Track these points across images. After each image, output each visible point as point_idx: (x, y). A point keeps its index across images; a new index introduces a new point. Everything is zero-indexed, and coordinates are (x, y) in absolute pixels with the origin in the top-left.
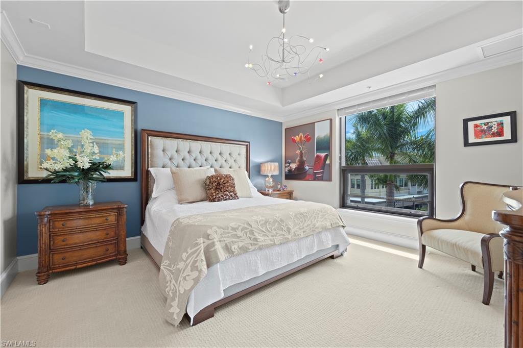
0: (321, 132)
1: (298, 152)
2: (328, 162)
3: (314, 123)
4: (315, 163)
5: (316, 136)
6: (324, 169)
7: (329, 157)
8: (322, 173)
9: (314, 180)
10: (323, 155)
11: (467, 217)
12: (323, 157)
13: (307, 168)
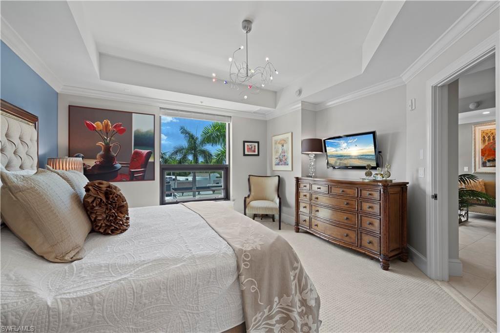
0: (140, 125)
1: (101, 144)
2: (151, 160)
3: (132, 113)
4: (132, 160)
5: (134, 129)
6: (145, 167)
7: (152, 155)
8: (144, 172)
9: (131, 180)
10: (145, 152)
11: (252, 194)
12: (145, 154)
13: (118, 166)
